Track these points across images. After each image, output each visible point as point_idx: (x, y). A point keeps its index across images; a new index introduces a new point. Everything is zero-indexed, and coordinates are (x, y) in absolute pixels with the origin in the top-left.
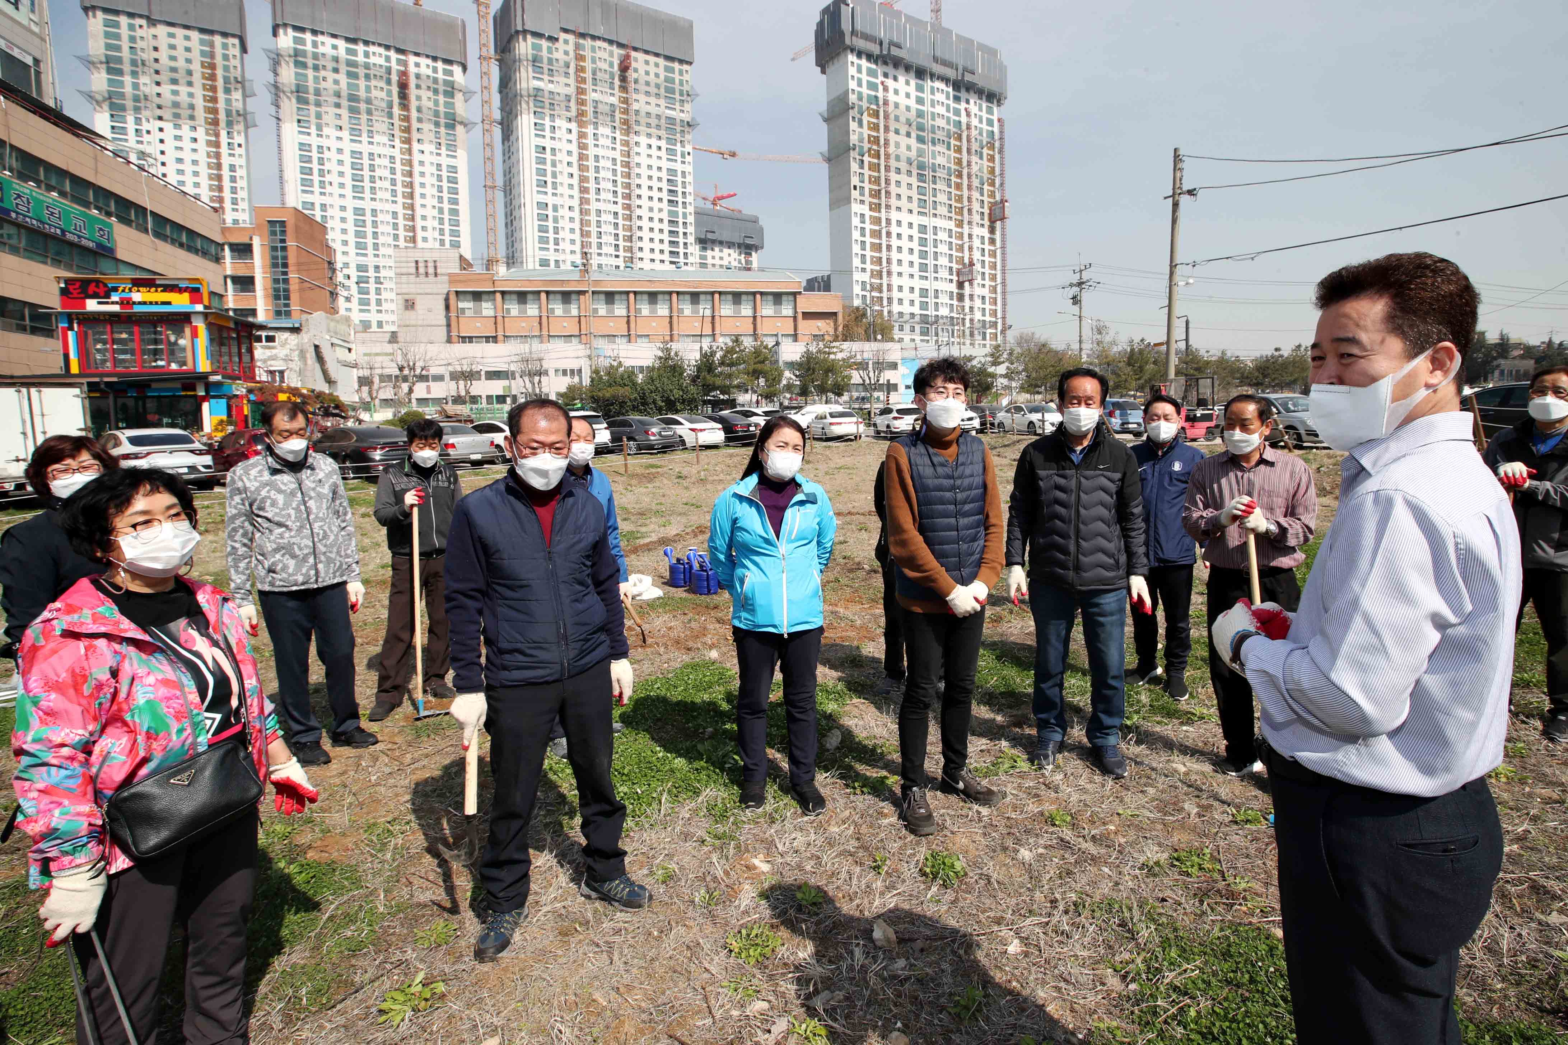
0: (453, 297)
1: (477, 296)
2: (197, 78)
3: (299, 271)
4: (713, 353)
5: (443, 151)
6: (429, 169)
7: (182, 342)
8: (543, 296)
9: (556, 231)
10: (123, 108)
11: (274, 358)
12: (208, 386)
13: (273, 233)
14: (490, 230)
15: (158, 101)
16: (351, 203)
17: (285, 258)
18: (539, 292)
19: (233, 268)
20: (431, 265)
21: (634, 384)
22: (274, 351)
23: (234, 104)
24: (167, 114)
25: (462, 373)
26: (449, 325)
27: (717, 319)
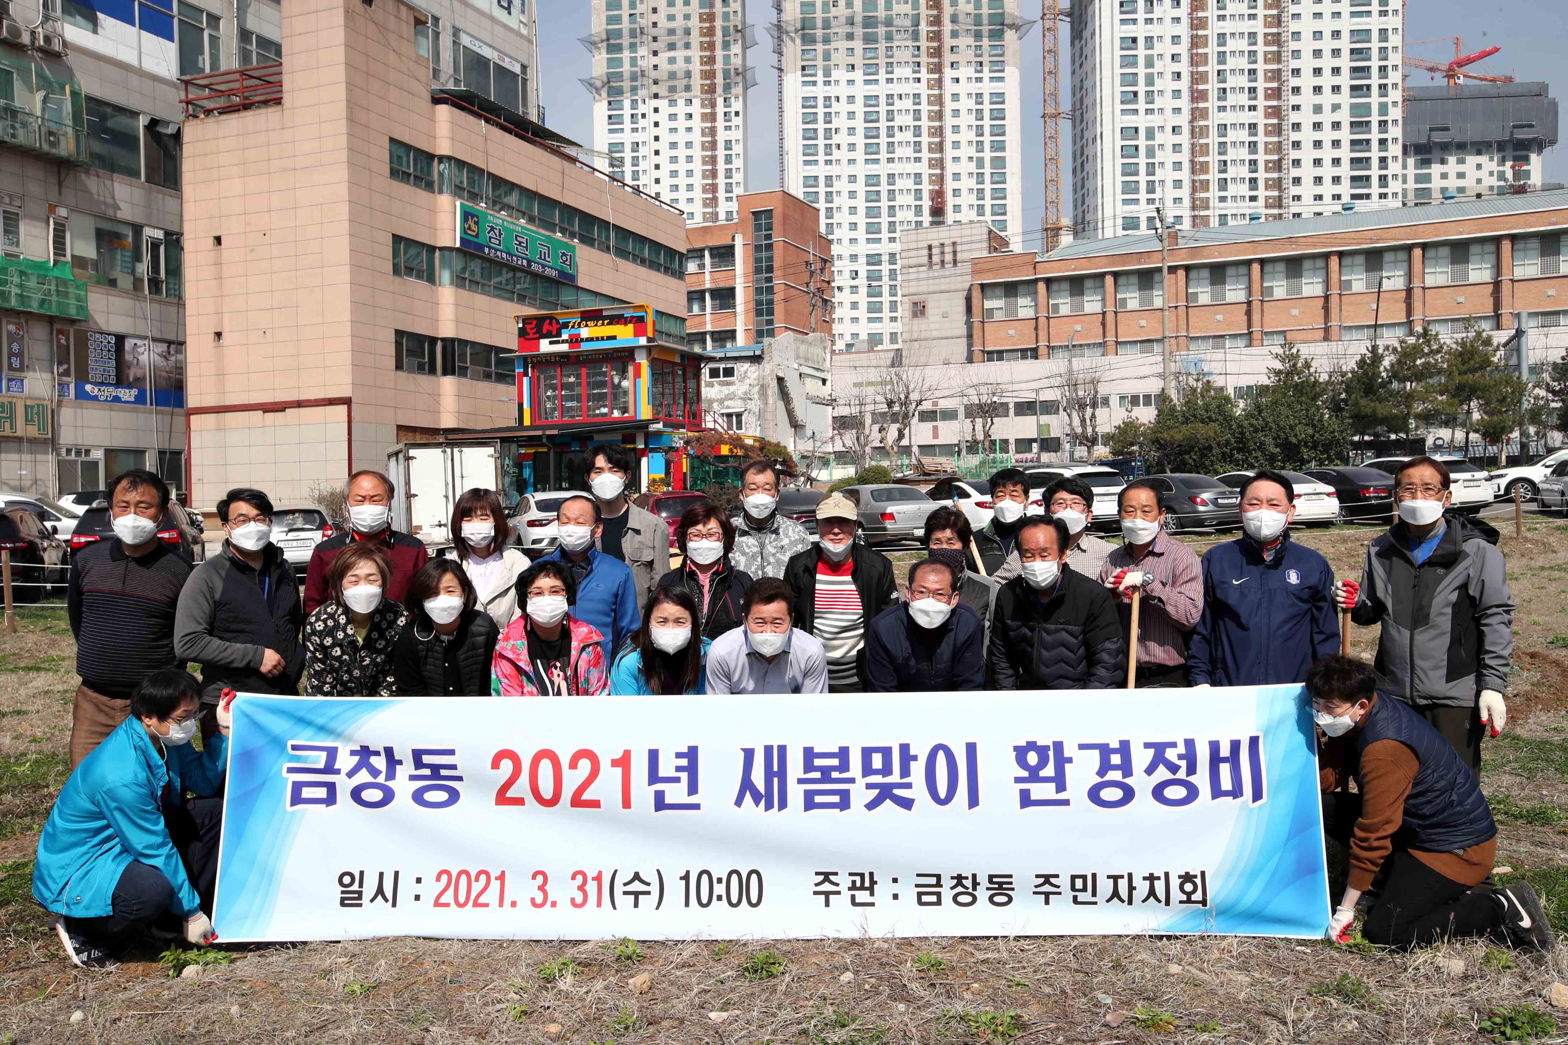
0: (976, 294)
1: (1011, 289)
3: (784, 276)
4: (1376, 358)
5: (986, 74)
6: (966, 104)
7: (625, 384)
8: (1109, 280)
9: (1151, 169)
10: (620, 92)
11: (731, 397)
12: (649, 437)
13: (758, 228)
14: (1050, 182)
15: (654, 74)
16: (861, 170)
17: (770, 259)
18: (1102, 275)
19: (713, 280)
20: (949, 249)
21: (1227, 419)
22: (732, 388)
23: (733, 60)
24: (662, 90)
25: (980, 406)
26: (970, 336)
27: (1417, 293)
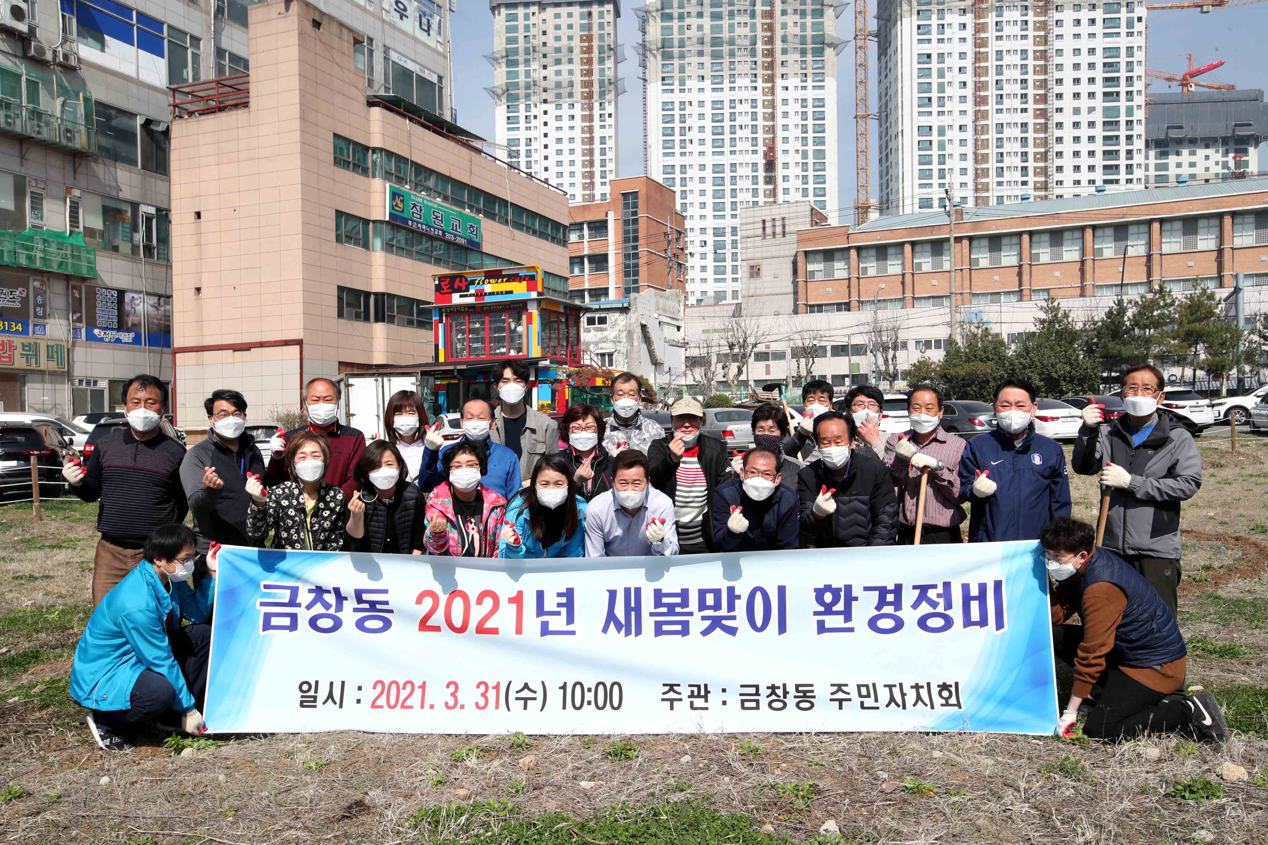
0: (801, 259)
1: (829, 255)
2: (577, 55)
3: (648, 245)
4: (1122, 310)
7: (520, 329)
8: (908, 248)
9: (942, 159)
10: (516, 98)
11: (604, 340)
12: (538, 371)
13: (626, 206)
14: (861, 170)
15: (544, 84)
16: (710, 160)
17: (636, 231)
18: (902, 244)
19: (590, 247)
20: (779, 223)
21: (1002, 358)
22: (605, 333)
23: (607, 73)
24: (550, 96)
25: (804, 349)
26: (796, 293)
